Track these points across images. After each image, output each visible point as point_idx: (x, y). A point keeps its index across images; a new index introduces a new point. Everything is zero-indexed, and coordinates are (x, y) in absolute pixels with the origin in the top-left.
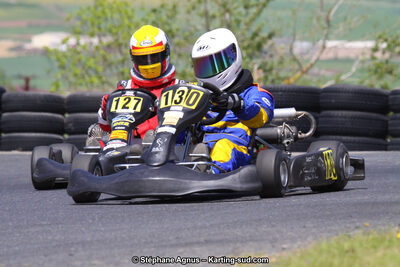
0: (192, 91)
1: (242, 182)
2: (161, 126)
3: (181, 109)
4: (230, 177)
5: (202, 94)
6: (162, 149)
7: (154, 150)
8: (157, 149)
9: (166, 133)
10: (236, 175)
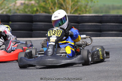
0: (58, 30)
1: (78, 61)
2: (50, 42)
3: (55, 36)
4: (75, 59)
5: (61, 31)
6: (51, 50)
7: (48, 50)
8: (50, 50)
9: (52, 45)
10: (76, 58)
